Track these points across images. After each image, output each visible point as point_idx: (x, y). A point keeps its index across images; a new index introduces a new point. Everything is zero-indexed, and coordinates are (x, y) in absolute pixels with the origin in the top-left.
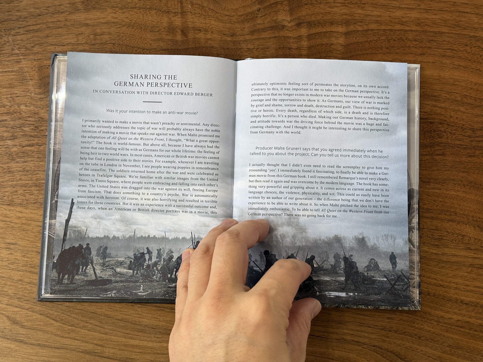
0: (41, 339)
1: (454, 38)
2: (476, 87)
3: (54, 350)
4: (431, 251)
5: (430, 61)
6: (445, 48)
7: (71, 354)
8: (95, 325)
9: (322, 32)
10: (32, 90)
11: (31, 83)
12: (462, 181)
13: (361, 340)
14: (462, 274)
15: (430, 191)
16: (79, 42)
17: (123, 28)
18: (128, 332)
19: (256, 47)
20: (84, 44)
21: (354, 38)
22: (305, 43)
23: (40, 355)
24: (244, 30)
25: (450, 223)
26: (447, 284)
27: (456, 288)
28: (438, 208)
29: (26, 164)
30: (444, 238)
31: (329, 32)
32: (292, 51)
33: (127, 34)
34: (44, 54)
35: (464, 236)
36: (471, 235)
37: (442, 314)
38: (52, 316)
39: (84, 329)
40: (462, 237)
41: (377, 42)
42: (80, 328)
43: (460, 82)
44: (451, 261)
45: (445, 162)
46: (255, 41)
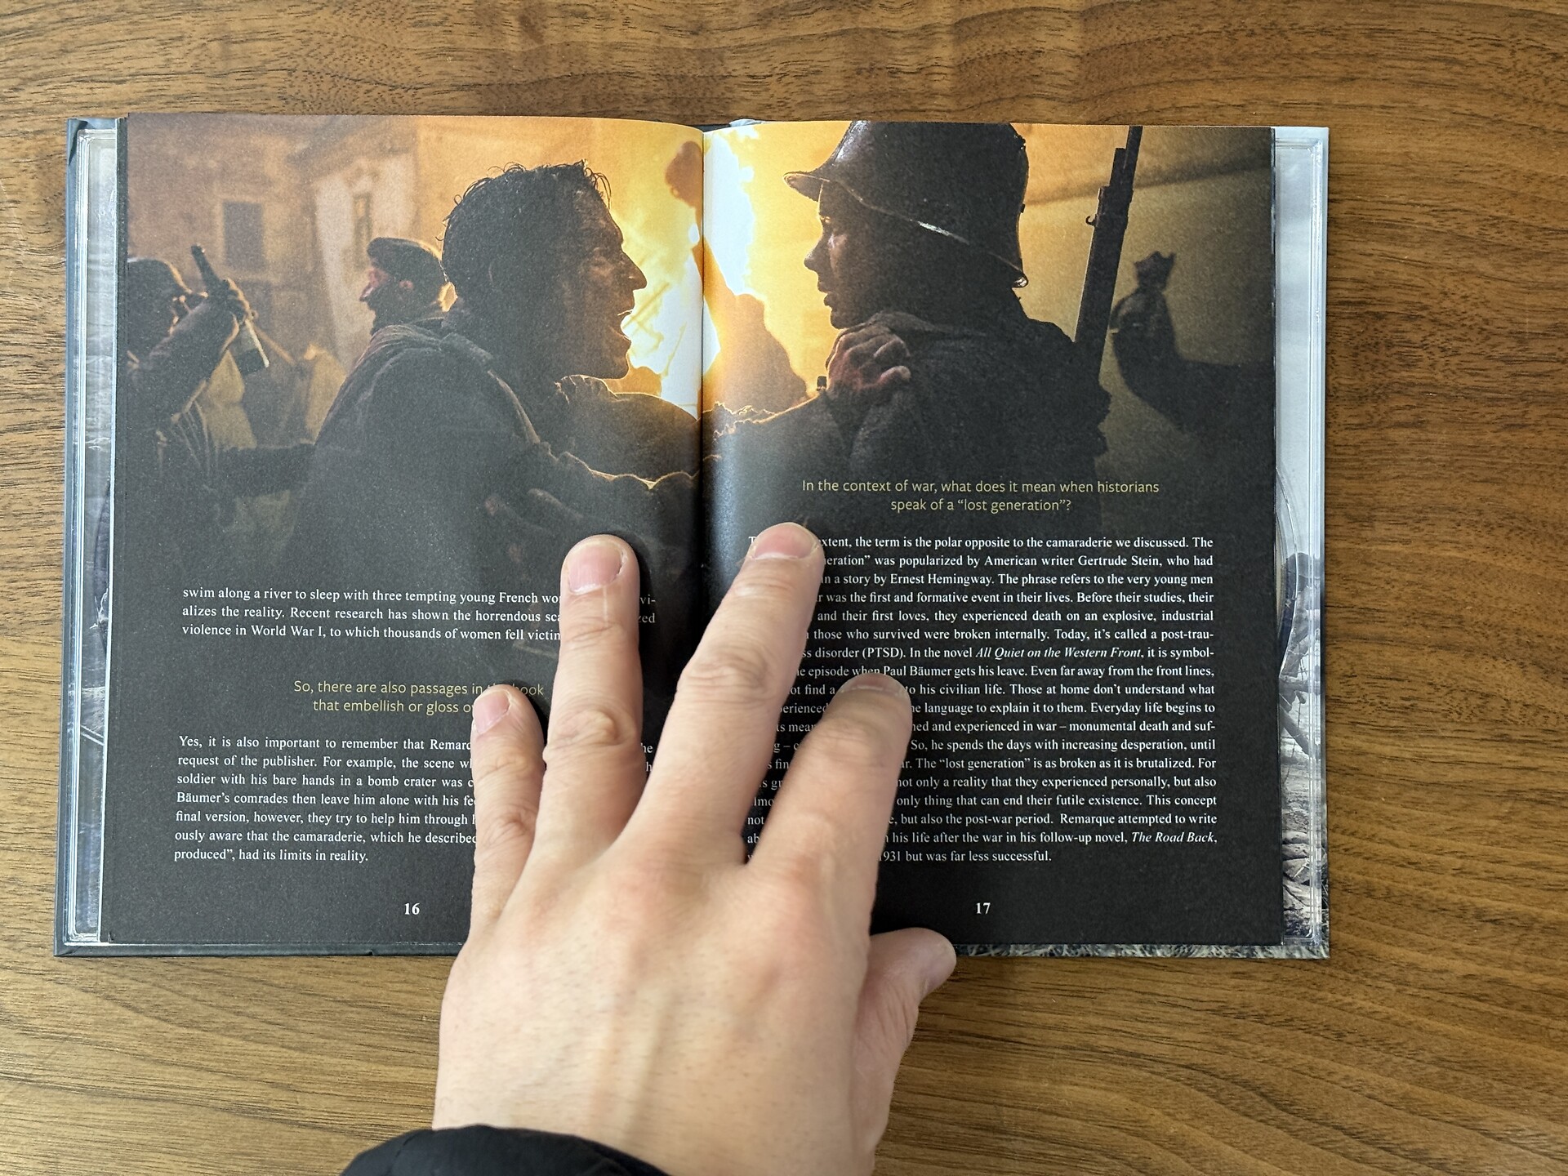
0: (90, 1071)
1: (1458, 20)
2: (1532, 188)
3: (132, 1103)
4: (1378, 748)
5: (1374, 103)
6: (1423, 54)
7: (193, 1118)
8: (265, 1021)
9: (1005, 10)
10: (21, 237)
11: (14, 213)
12: (1480, 513)
13: (1146, 1048)
14: (1482, 822)
15: (1373, 548)
16: (173, 68)
17: (319, 13)
18: (374, 1040)
19: (777, 71)
20: (190, 72)
21: (1114, 29)
22: (944, 52)
23: (87, 1123)
24: (735, 9)
25: (1444, 655)
26: (1429, 857)
27: (1461, 871)
28: (1401, 604)
29: (12, 491)
30: (1421, 705)
31: (1027, 9)
32: (902, 82)
33: (335, 34)
34: (57, 113)
35: (1487, 696)
36: (1510, 694)
37: (1414, 956)
38: (123, 996)
39: (230, 1036)
40: (1479, 702)
41: (1190, 39)
42: (217, 1030)
43: (1476, 172)
44: (1443, 780)
45: (1425, 448)
46: (773, 49)
